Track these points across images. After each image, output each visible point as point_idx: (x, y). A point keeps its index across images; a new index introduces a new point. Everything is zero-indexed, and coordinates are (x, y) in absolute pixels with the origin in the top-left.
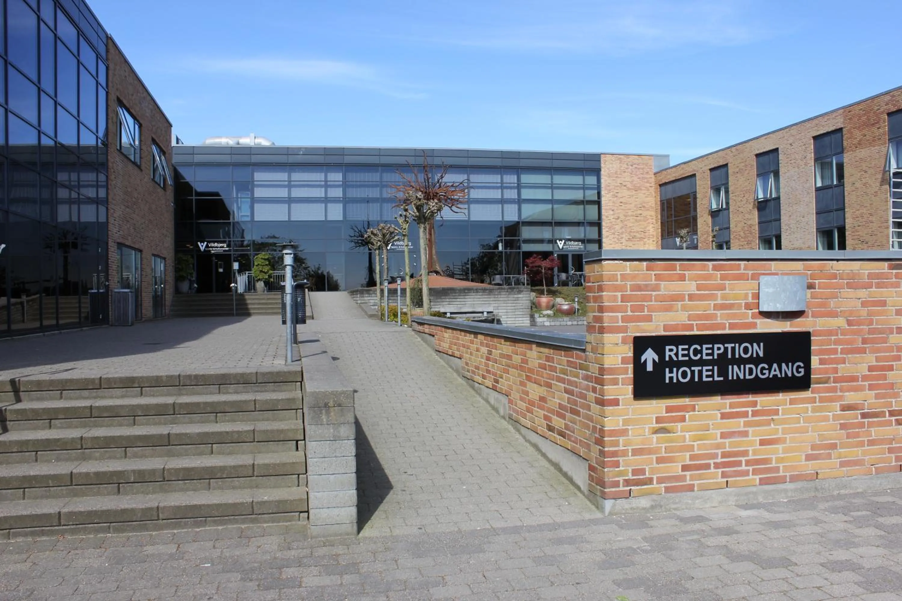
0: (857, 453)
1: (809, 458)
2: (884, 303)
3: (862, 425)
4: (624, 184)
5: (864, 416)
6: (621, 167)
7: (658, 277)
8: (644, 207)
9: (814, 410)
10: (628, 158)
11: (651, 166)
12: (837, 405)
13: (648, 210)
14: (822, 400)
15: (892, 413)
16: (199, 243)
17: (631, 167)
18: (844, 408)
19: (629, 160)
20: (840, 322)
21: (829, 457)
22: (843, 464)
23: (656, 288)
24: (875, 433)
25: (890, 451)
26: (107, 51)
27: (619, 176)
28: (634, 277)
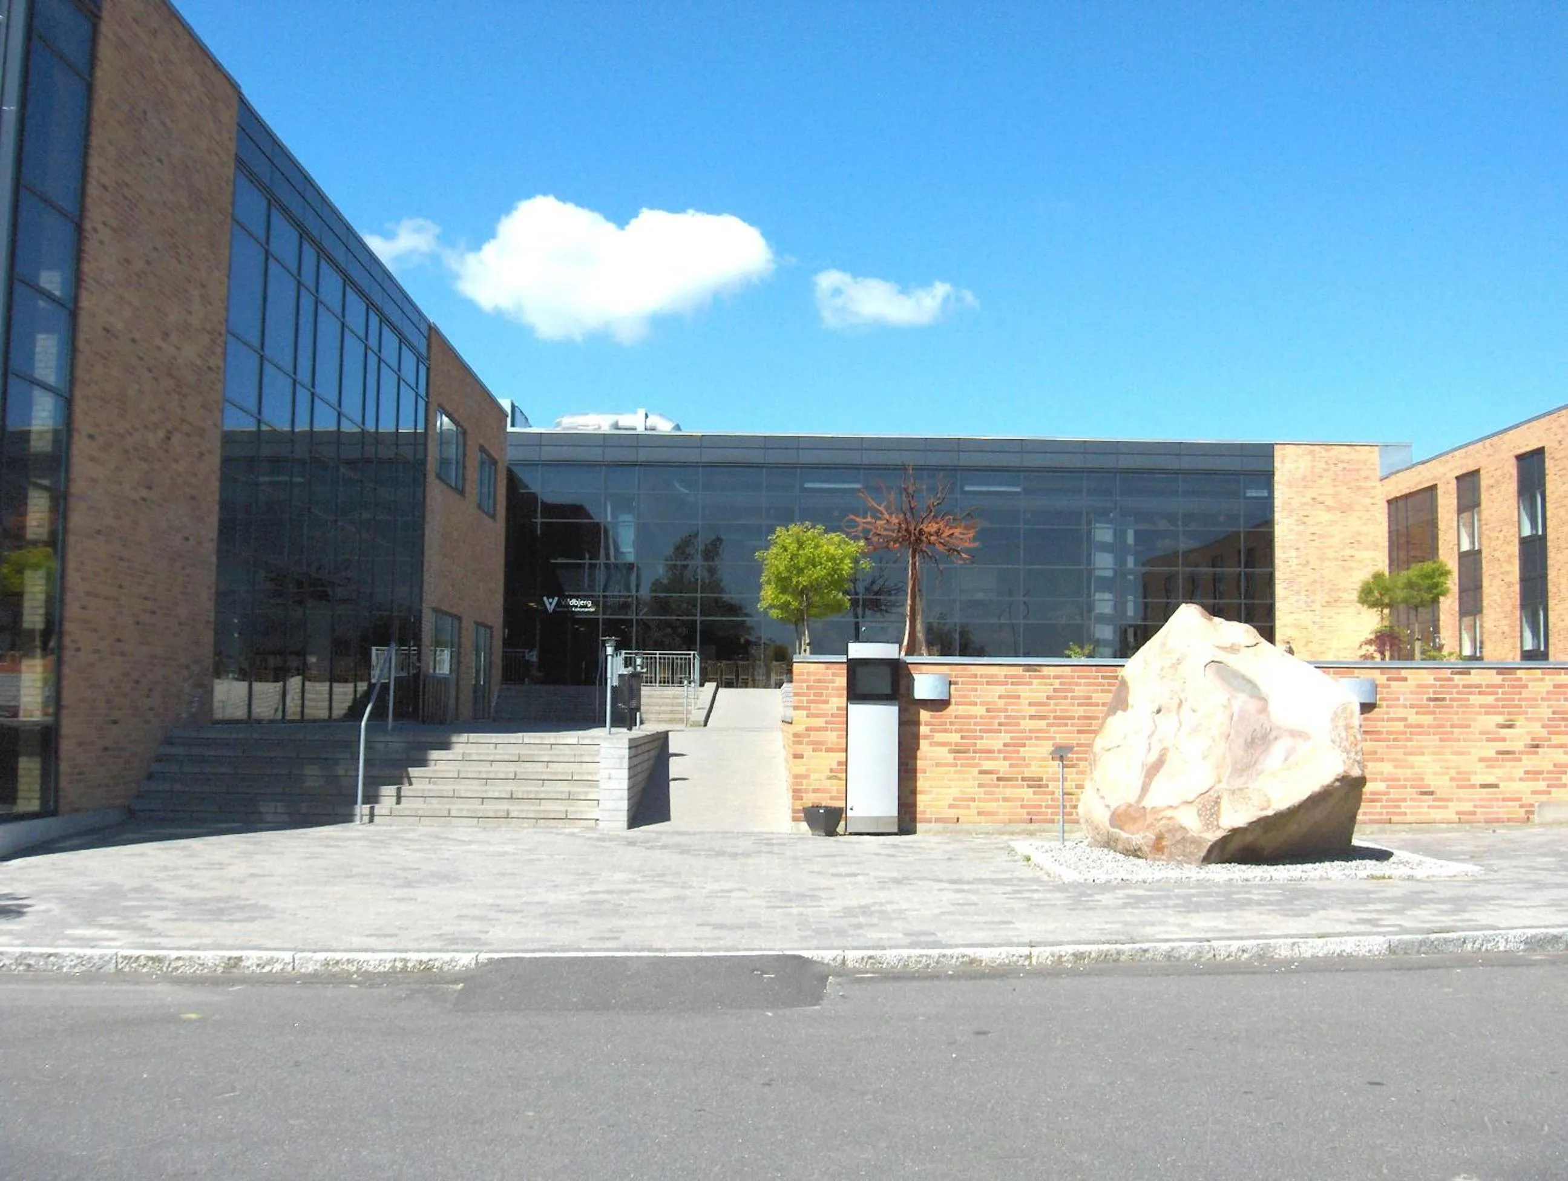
0: (991, 806)
1: (951, 806)
2: (1019, 697)
3: (998, 786)
4: (1320, 499)
5: (999, 779)
6: (1313, 467)
7: (834, 675)
8: (1359, 542)
9: (956, 772)
10: (1329, 450)
11: (1372, 464)
12: (976, 770)
13: (1367, 549)
14: (962, 765)
15: (1023, 779)
16: (545, 599)
17: (1333, 468)
18: (981, 772)
19: (1330, 454)
20: (980, 710)
21: (968, 807)
22: (979, 814)
23: (833, 682)
24: (1009, 792)
25: (1022, 807)
26: (429, 346)
27: (1310, 484)
28: (817, 674)
